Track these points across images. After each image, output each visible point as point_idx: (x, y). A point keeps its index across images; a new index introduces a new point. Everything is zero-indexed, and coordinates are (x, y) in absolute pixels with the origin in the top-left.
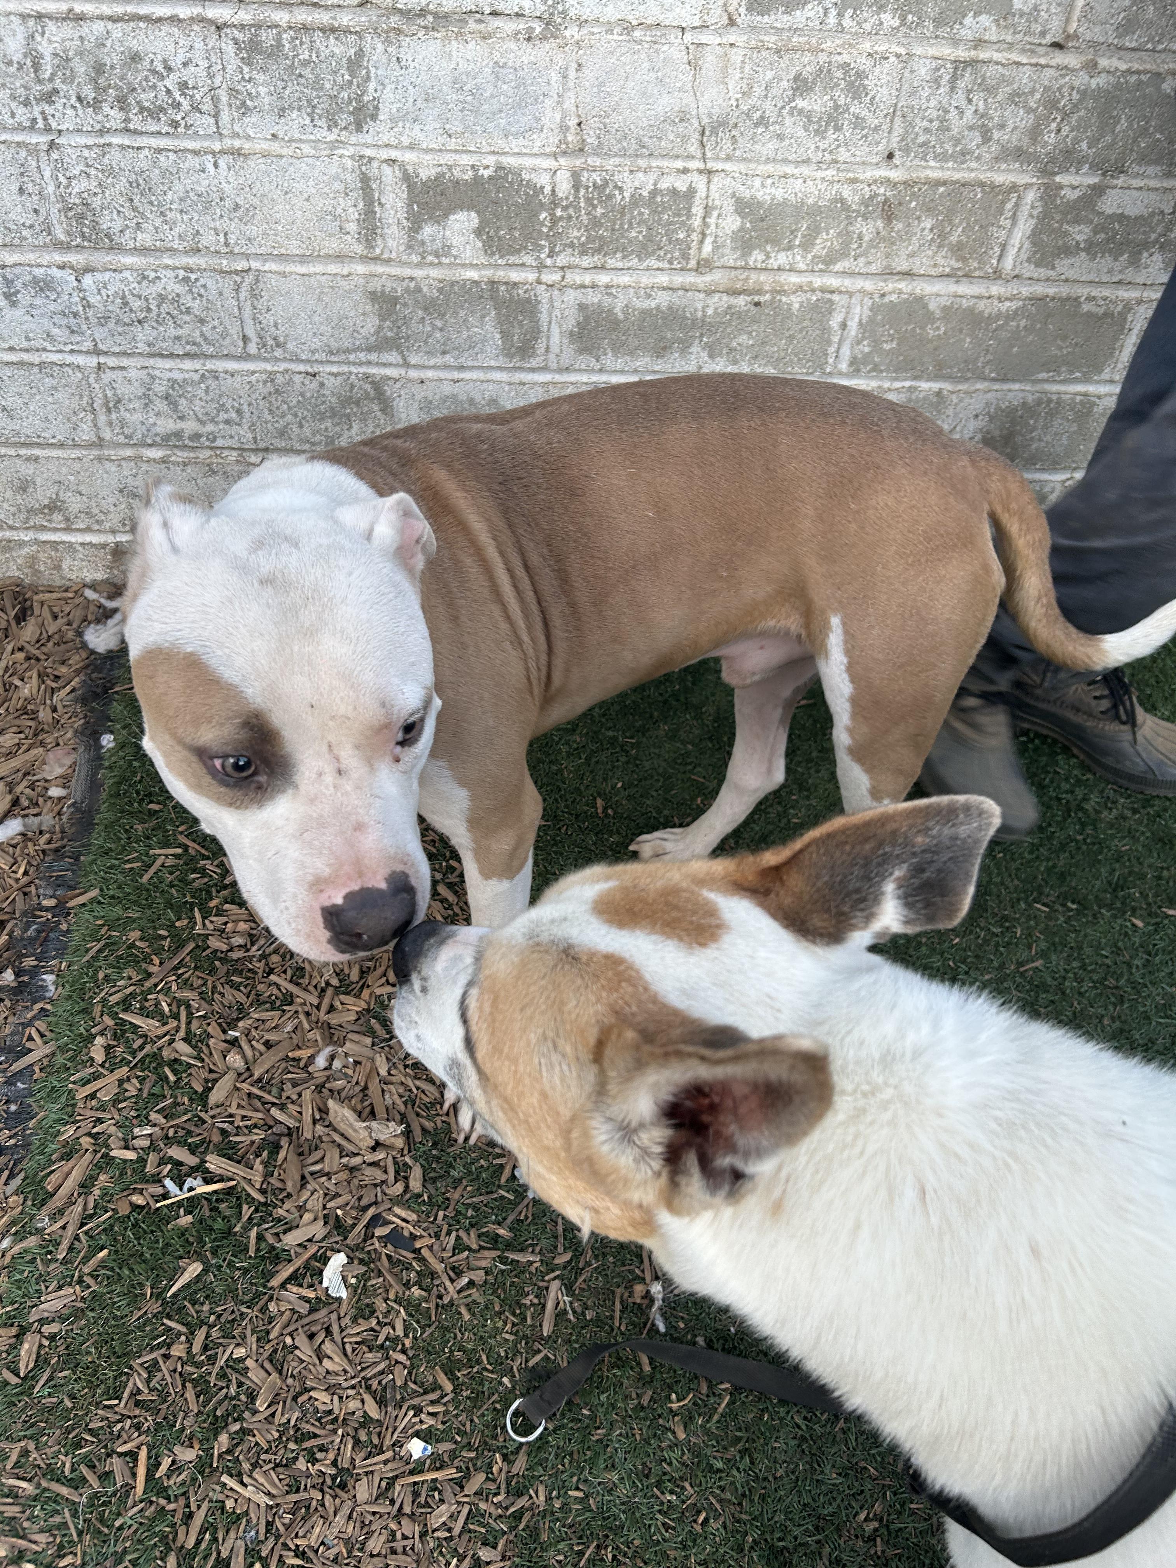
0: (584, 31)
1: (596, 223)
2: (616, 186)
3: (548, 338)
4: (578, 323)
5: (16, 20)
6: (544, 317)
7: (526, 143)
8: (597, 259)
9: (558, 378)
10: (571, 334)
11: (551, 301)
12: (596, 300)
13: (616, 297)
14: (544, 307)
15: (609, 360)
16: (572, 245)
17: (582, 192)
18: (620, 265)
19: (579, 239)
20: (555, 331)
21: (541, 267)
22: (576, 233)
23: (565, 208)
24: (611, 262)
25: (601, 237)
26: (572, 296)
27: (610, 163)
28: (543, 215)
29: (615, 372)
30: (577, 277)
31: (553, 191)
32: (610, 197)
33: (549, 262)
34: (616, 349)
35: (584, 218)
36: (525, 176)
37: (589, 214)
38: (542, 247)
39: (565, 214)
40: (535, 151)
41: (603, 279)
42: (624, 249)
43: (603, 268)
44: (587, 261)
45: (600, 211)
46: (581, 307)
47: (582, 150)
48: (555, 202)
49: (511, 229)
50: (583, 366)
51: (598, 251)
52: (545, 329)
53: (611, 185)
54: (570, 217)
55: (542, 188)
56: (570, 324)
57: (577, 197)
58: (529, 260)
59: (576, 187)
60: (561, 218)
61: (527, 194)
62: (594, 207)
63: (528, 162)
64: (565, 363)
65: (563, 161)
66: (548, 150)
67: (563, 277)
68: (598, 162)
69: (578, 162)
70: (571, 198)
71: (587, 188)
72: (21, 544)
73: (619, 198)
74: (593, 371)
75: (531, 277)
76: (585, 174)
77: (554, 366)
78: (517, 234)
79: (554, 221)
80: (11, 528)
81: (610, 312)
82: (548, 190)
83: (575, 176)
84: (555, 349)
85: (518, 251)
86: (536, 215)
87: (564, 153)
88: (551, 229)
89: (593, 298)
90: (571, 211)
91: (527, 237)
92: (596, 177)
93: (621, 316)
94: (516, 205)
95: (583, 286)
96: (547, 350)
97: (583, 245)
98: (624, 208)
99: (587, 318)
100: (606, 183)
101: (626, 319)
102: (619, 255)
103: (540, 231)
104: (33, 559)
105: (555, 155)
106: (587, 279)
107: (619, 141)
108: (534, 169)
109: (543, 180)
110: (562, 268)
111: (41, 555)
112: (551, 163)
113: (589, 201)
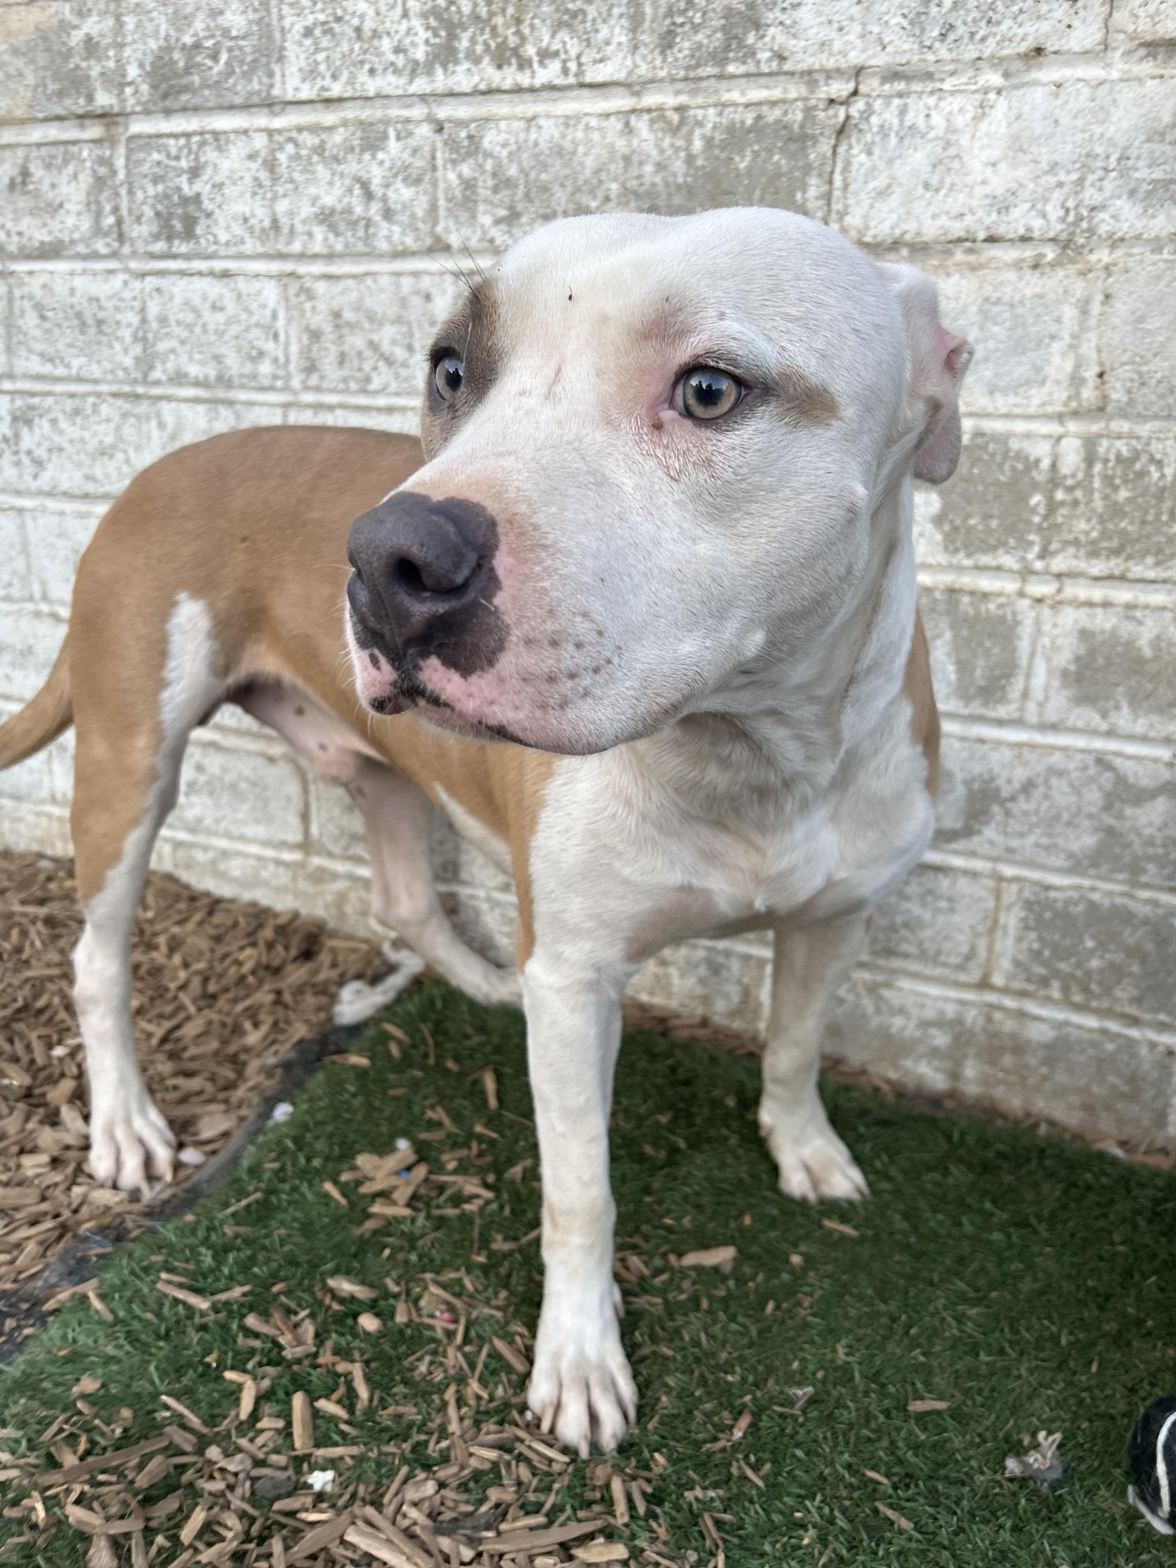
0: (1119, 253)
1: (1117, 511)
2: (1152, 460)
3: (1028, 676)
4: (1078, 659)
5: (449, 278)
6: (1024, 646)
7: (1017, 400)
8: (1115, 565)
9: (1038, 738)
10: (1065, 673)
11: (1038, 623)
12: (1108, 626)
13: (1140, 623)
14: (1026, 630)
15: (1123, 718)
16: (1076, 543)
17: (1098, 467)
18: (1151, 574)
19: (1087, 533)
20: (1040, 669)
21: (1026, 573)
22: (1082, 525)
23: (1070, 489)
24: (1137, 570)
25: (1123, 533)
26: (1070, 617)
27: (1145, 429)
28: (1036, 499)
29: (1132, 738)
30: (1080, 591)
31: (1054, 466)
32: (1142, 474)
33: (1039, 565)
34: (1137, 701)
35: (1099, 504)
36: (1015, 445)
37: (1106, 497)
38: (1031, 543)
39: (1068, 498)
40: (1032, 410)
41: (1123, 595)
42: (1160, 551)
43: (1122, 578)
44: (1097, 567)
45: (1123, 494)
46: (1085, 634)
47: (1102, 409)
48: (1055, 480)
49: (988, 517)
50: (1080, 724)
51: (1116, 552)
52: (1024, 662)
53: (1144, 458)
54: (1076, 503)
55: (1037, 461)
56: (1064, 658)
57: (1089, 475)
58: (1009, 561)
59: (1090, 460)
60: (1062, 503)
61: (1013, 469)
62: (1116, 488)
63: (1020, 427)
64: (1052, 715)
65: (1072, 426)
66: (1049, 409)
67: (1059, 591)
68: (1125, 426)
69: (1096, 427)
70: (1080, 476)
71: (1106, 461)
72: (334, 876)
73: (1156, 475)
74: (1094, 732)
75: (1011, 586)
76: (1105, 442)
77: (1032, 717)
78: (994, 523)
79: (1052, 507)
80: (330, 855)
81: (1130, 644)
82: (1045, 464)
83: (1090, 443)
84: (1037, 693)
85: (994, 548)
86: (1024, 498)
87: (1075, 414)
88: (1046, 517)
89: (1103, 621)
90: (1079, 494)
91: (1010, 529)
92: (1122, 447)
93: (1148, 652)
94: (997, 483)
95: (1089, 604)
96: (1026, 694)
97: (1093, 542)
98: (1163, 490)
99: (1092, 653)
100: (1136, 455)
101: (1156, 658)
102: (1150, 560)
103: (1028, 522)
104: (341, 898)
105: (1060, 418)
106: (1097, 593)
107: (1162, 396)
108: (1028, 436)
109: (1041, 451)
110: (1059, 576)
111: (353, 896)
112: (1054, 428)
113: (1108, 479)
